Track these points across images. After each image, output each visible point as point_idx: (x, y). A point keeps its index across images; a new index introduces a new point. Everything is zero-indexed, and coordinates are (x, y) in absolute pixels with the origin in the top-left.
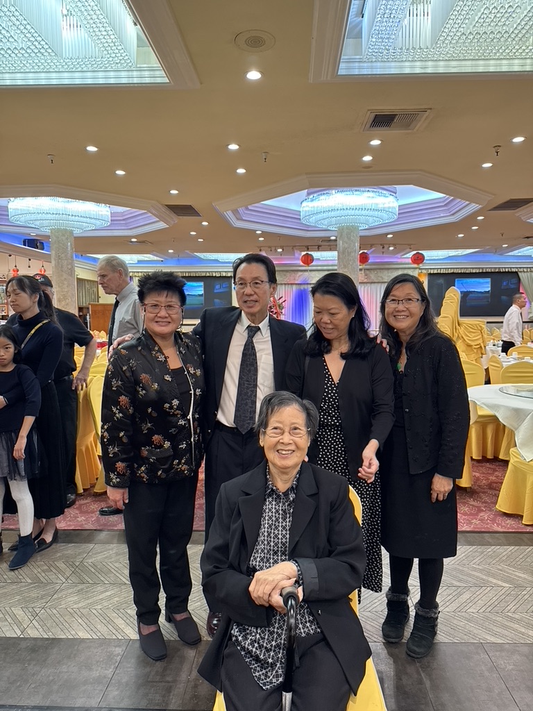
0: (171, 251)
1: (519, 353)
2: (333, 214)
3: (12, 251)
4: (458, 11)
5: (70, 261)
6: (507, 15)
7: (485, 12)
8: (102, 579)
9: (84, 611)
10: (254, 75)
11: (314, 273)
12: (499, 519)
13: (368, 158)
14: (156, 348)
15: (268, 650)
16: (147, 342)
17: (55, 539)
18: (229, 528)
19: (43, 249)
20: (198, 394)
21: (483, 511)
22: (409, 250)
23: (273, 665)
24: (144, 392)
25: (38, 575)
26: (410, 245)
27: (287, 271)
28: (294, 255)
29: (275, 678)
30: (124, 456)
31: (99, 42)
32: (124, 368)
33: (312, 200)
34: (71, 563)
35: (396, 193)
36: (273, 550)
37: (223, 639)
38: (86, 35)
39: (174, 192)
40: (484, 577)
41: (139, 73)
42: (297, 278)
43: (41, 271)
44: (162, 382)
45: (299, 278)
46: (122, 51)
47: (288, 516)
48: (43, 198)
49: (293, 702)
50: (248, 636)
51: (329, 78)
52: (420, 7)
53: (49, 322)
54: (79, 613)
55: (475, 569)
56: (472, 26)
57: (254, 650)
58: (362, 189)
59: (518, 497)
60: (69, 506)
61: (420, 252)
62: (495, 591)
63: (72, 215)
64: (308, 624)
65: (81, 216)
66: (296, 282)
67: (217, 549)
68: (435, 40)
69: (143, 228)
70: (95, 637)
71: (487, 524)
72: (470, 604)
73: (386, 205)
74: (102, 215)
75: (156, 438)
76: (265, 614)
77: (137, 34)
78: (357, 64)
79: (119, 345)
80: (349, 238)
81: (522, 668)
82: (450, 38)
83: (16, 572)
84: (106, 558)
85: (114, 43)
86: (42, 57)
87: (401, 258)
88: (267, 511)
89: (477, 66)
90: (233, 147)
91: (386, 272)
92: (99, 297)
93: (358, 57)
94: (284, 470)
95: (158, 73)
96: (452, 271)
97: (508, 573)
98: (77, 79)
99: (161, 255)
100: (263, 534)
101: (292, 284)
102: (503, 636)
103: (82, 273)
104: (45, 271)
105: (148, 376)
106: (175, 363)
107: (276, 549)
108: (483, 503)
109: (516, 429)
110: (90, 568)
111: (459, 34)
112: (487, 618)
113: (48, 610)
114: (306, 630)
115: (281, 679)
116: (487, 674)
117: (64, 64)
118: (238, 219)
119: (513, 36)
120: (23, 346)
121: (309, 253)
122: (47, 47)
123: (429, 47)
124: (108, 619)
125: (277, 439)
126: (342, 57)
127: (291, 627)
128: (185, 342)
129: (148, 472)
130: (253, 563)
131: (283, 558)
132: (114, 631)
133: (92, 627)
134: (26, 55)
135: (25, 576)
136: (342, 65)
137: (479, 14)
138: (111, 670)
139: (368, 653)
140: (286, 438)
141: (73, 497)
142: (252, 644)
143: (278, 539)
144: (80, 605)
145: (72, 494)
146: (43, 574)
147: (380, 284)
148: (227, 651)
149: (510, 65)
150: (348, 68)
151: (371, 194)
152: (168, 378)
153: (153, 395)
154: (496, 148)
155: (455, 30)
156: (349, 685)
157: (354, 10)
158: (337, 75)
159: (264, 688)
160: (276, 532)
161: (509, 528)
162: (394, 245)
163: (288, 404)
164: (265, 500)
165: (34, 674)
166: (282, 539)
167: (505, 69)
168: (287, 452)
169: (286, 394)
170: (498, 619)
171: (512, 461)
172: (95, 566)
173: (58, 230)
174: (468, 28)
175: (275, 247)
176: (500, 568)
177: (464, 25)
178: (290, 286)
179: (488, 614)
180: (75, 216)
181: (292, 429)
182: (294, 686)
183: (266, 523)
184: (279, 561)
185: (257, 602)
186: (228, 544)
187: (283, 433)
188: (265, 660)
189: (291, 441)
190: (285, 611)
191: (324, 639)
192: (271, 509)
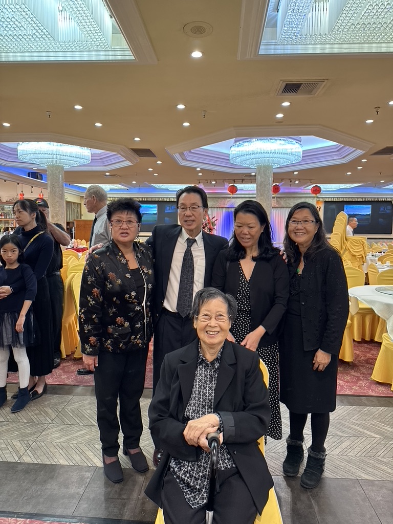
0: (134, 182)
1: (391, 262)
2: (253, 156)
3: (19, 181)
4: (349, 8)
5: (61, 189)
6: (385, 11)
7: (369, 8)
8: (78, 421)
9: (64, 445)
10: (197, 54)
11: (238, 199)
12: (374, 387)
13: (280, 116)
14: (120, 254)
15: (196, 479)
16: (113, 249)
17: (45, 391)
18: (170, 387)
19: (42, 179)
20: (150, 287)
21: (361, 380)
22: (310, 183)
23: (200, 491)
24: (111, 285)
25: (32, 417)
26: (310, 180)
27: (219, 198)
28: (224, 186)
29: (201, 500)
30: (95, 332)
31: (84, 30)
32: (97, 268)
33: (238, 146)
34: (56, 409)
35: (301, 142)
36: (202, 405)
37: (164, 469)
38: (76, 25)
39: (137, 139)
40: (361, 430)
41: (113, 53)
42: (226, 203)
43: (40, 196)
44: (124, 278)
45: (228, 203)
46: (102, 37)
47: (214, 379)
48: (43, 143)
49: (214, 518)
50: (182, 468)
51: (252, 57)
52: (321, 4)
53: (44, 233)
54: (60, 446)
55: (354, 424)
56: (359, 19)
57: (186, 478)
59: (387, 370)
60: (56, 367)
61: (318, 185)
62: (369, 440)
63: (63, 155)
64: (226, 461)
65: (70, 156)
66: (225, 206)
67: (160, 402)
68: (331, 30)
69: (114, 165)
70: (71, 464)
71: (365, 390)
72: (350, 450)
73: (293, 151)
74: (85, 155)
75: (119, 319)
76: (196, 451)
77: (113, 24)
78: (273, 47)
79: (93, 251)
80: (265, 174)
81: (388, 499)
82: (343, 27)
83: (16, 414)
84: (81, 406)
85: (96, 31)
86: (44, 41)
87: (304, 189)
88: (198, 375)
89: (363, 48)
90: (181, 107)
91: (292, 200)
92: (81, 215)
93: (274, 41)
94: (211, 346)
95: (127, 53)
96: (342, 200)
97: (379, 427)
99: (126, 185)
100: (195, 392)
101: (222, 207)
102: (374, 475)
103: (70, 197)
105: (114, 274)
106: (133, 264)
107: (204, 403)
108: (361, 374)
109: (388, 319)
110: (69, 413)
111: (349, 24)
112: (362, 461)
113: (38, 443)
114: (225, 465)
115: (205, 501)
116: (361, 503)
117: (59, 46)
118: (183, 159)
119: (390, 26)
120: (25, 250)
121: (235, 185)
122: (48, 34)
123: (327, 34)
124: (81, 451)
125: (206, 323)
126: (262, 41)
127: (213, 463)
128: (141, 249)
129: (113, 344)
130: (187, 413)
131: (209, 411)
132: (85, 460)
133: (69, 457)
134: (32, 40)
135: (22, 417)
136: (262, 47)
137: (365, 10)
138: (82, 489)
139: (271, 484)
140: (213, 322)
141: (59, 361)
142: (185, 474)
143: (206, 396)
144: (61, 440)
145: (58, 358)
146: (36, 417)
147: (287, 209)
148: (166, 478)
149: (387, 47)
150: (266, 50)
151: (282, 142)
152: (128, 276)
153: (117, 288)
154: (377, 109)
155: (346, 21)
156: (256, 507)
157: (272, 6)
158: (258, 55)
159: (193, 507)
161: (380, 394)
162: (299, 180)
163: (214, 298)
164: (197, 367)
165: (26, 490)
166: (209, 396)
167: (383, 50)
168: (214, 333)
169: (212, 289)
170: (371, 461)
171: (384, 343)
172: (73, 412)
173: (53, 166)
174: (356, 20)
175: (211, 180)
176: (373, 423)
177: (353, 18)
178: (220, 209)
179: (363, 458)
180: (65, 156)
181: (217, 316)
182: (215, 507)
183: (197, 384)
184: (206, 413)
185: (189, 443)
186: (169, 400)
187: (210, 319)
188: (194, 486)
189: (217, 325)
190: (210, 451)
191: (238, 473)
192: (201, 373)
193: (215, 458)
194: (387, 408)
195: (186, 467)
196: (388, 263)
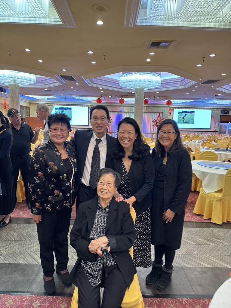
0: (62, 95)
1: (208, 146)
2: (133, 83)
6: (208, 5)
7: (199, 3)
8: (30, 239)
9: (22, 252)
10: (100, 23)
11: (124, 107)
12: (194, 217)
13: (149, 60)
15: (95, 271)
16: (51, 146)
17: (10, 221)
19: (5, 92)
21: (188, 213)
22: (165, 99)
23: (97, 277)
25: (3, 237)
26: (166, 97)
27: (113, 106)
28: (116, 99)
29: (98, 281)
33: (124, 76)
34: (17, 232)
35: (160, 75)
36: (99, 231)
37: (78, 266)
38: (26, 3)
39: (64, 70)
40: (186, 240)
41: (49, 19)
42: (117, 109)
45: (119, 109)
46: (42, 10)
47: (106, 218)
48: (6, 70)
49: (104, 291)
50: (88, 265)
51: (132, 26)
54: (20, 253)
56: (193, 9)
57: (90, 271)
58: (146, 72)
59: (202, 208)
61: (170, 100)
62: (190, 246)
63: (19, 78)
64: (112, 261)
65: (23, 79)
66: (117, 111)
67: (77, 230)
68: (178, 14)
69: (50, 85)
70: (26, 263)
72: (179, 251)
73: (156, 80)
74: (32, 79)
76: (94, 257)
77: (49, 2)
78: (145, 21)
80: (140, 94)
81: (197, 277)
82: (184, 13)
84: (31, 230)
85: (38, 6)
86: (6, 11)
87: (162, 102)
88: (97, 215)
89: (195, 24)
90: (90, 52)
91: (155, 108)
92: (30, 114)
93: (145, 17)
94: (104, 199)
95: (57, 20)
97: (195, 239)
98: (22, 21)
99: (58, 97)
100: (95, 224)
101: (115, 112)
102: (191, 264)
103: (23, 103)
104: (6, 102)
105: (52, 163)
107: (100, 231)
109: (203, 180)
111: (188, 11)
112: (185, 257)
114: (111, 263)
115: (100, 282)
116: (183, 279)
117: (16, 14)
118: (92, 83)
119: (211, 14)
121: (123, 98)
122: (9, 7)
123: (175, 16)
124: (32, 256)
126: (139, 17)
130: (91, 236)
131: (103, 234)
132: (34, 261)
133: (25, 259)
136: (138, 21)
138: (32, 277)
140: (105, 187)
142: (89, 268)
143: (101, 227)
144: (20, 250)
146: (5, 237)
147: (153, 113)
148: (79, 271)
149: (209, 25)
150: (141, 22)
151: (150, 75)
154: (203, 58)
155: (186, 10)
156: (126, 284)
158: (136, 25)
159: (93, 286)
160: (101, 224)
161: (198, 220)
162: (159, 97)
164: (97, 211)
165: (1, 278)
166: (103, 227)
167: (207, 26)
170: (190, 257)
171: (200, 193)
172: (27, 234)
173: (12, 85)
174: (192, 9)
175: (108, 95)
176: (193, 237)
177: (190, 8)
178: (114, 112)
179: (186, 255)
180: (20, 79)
181: (107, 184)
182: (105, 285)
183: (96, 220)
184: (101, 236)
185: (91, 252)
186: (81, 229)
187: (104, 185)
188: (94, 275)
189: (107, 189)
190: (103, 256)
191: (118, 267)
192: (99, 215)
193: (105, 260)
194: (200, 228)
195: (90, 265)
196: (206, 147)
